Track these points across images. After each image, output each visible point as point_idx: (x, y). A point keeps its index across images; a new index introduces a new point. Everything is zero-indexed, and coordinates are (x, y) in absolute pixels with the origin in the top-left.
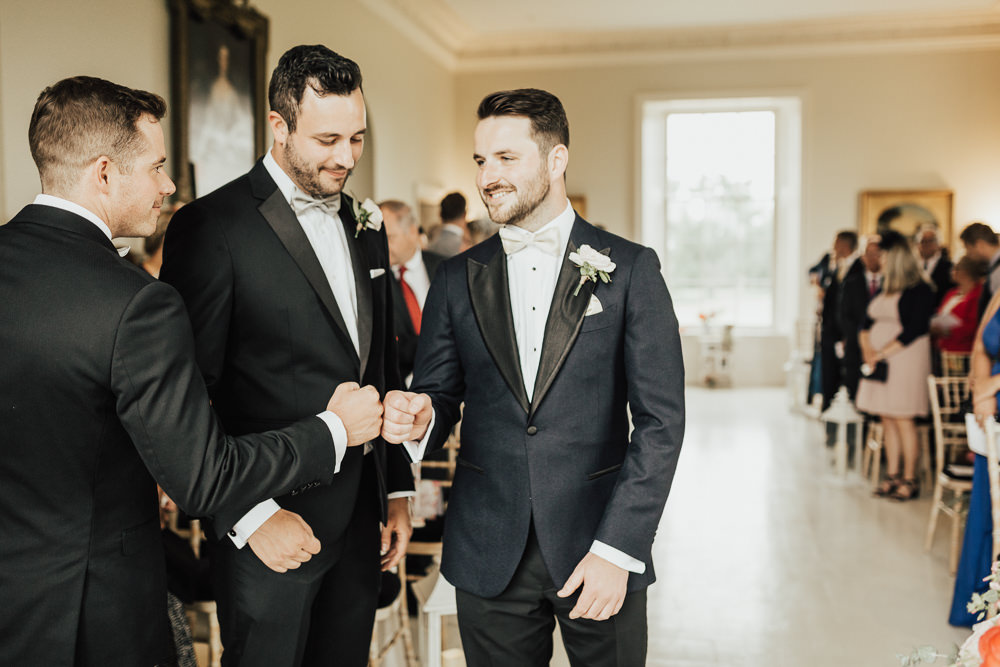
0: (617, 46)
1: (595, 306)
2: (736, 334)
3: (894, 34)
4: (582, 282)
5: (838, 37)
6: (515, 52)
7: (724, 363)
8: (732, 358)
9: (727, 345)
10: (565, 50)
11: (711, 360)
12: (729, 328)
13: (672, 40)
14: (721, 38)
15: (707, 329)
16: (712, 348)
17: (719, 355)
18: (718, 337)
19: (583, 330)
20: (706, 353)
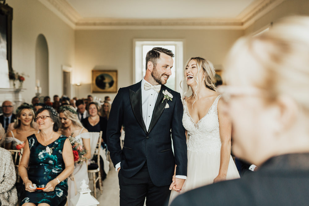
0: (127, 24)
1: (167, 106)
3: (209, 24)
4: (164, 99)
5: (194, 24)
6: (95, 24)
10: (111, 24)
13: (144, 23)
14: (159, 23)
19: (164, 112)
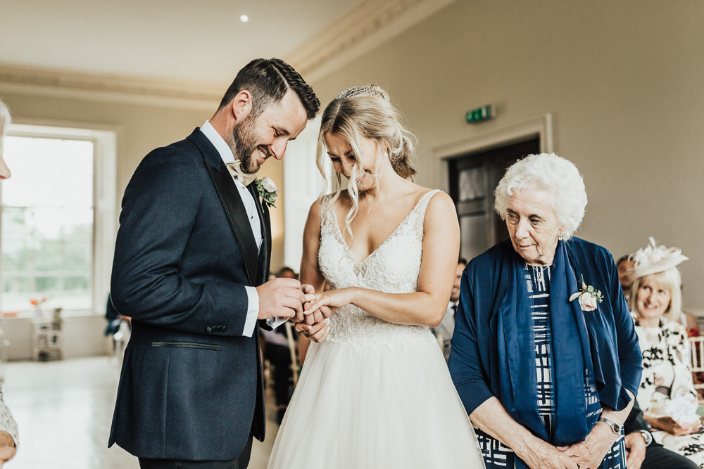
2: (63, 315)
7: (55, 339)
8: (61, 335)
9: (57, 325)
11: (43, 337)
12: (58, 310)
15: (39, 313)
16: (44, 328)
17: (50, 333)
18: (48, 319)
20: (39, 332)
